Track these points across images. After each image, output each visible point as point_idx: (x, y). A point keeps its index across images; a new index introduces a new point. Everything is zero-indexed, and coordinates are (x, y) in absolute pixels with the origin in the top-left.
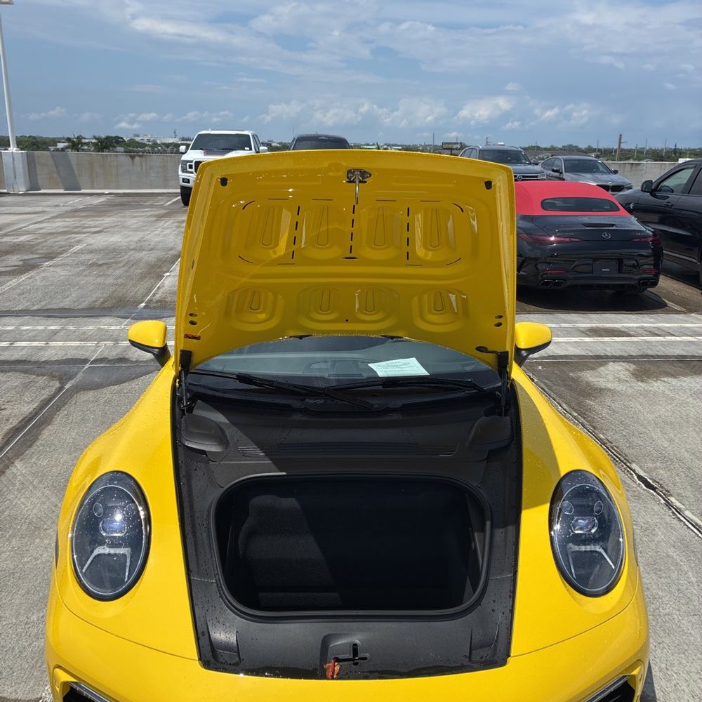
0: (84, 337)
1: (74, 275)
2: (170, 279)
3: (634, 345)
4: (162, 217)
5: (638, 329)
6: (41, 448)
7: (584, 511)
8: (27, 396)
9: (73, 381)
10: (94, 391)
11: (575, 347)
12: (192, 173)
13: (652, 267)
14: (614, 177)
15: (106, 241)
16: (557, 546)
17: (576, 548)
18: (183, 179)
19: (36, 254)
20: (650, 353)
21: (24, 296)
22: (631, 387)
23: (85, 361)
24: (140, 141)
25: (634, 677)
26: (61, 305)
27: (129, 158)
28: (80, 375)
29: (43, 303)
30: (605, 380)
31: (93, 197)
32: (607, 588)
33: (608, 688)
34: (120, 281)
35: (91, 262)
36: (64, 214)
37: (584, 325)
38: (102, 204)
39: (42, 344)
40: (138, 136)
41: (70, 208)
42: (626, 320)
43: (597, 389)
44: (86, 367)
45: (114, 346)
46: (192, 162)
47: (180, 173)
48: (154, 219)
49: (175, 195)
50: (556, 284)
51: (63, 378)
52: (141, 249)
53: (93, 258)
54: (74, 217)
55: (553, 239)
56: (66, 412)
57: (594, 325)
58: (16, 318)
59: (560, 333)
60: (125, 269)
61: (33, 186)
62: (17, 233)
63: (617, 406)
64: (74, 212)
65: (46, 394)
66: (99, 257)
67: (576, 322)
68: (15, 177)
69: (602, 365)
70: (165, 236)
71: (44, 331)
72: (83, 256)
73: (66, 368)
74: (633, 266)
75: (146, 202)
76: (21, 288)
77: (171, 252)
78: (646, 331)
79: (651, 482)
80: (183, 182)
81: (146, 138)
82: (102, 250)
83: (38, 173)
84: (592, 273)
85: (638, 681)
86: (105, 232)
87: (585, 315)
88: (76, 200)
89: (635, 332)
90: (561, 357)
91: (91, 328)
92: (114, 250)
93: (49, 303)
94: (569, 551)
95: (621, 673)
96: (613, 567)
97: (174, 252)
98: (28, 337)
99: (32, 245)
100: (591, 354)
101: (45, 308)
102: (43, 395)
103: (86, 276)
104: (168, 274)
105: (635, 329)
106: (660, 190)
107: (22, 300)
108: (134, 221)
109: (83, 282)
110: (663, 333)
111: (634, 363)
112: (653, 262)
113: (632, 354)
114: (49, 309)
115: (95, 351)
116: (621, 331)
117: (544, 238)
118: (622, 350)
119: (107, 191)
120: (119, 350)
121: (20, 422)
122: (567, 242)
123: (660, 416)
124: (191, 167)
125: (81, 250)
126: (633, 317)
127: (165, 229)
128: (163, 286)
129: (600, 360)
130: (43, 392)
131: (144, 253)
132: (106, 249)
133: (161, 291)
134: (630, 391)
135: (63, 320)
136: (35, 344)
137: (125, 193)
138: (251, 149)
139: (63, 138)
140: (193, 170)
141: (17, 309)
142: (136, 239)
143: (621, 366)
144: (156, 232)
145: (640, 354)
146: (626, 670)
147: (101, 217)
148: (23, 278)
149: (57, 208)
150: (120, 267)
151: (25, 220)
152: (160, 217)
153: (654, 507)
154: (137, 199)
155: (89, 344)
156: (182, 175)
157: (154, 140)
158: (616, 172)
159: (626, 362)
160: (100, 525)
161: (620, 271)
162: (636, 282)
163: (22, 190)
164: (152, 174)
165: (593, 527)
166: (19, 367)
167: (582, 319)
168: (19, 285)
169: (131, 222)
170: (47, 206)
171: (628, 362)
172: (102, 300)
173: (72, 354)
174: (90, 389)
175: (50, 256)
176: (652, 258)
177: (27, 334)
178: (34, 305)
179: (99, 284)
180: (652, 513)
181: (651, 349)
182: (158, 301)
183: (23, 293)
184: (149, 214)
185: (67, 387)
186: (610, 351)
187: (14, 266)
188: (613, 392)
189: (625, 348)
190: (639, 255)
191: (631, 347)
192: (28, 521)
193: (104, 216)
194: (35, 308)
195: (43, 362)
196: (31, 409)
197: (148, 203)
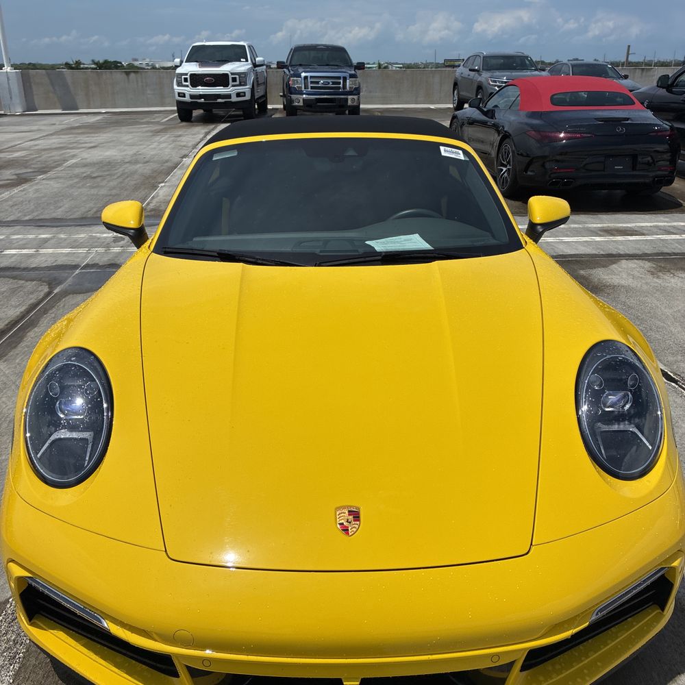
0: (75, 245)
1: (67, 187)
2: (165, 189)
3: (648, 244)
4: (158, 132)
5: (652, 228)
6: (26, 349)
7: (616, 384)
8: (14, 301)
9: (62, 286)
10: (83, 295)
11: (584, 246)
12: (187, 86)
13: (668, 163)
14: (624, 82)
15: (101, 155)
16: (585, 424)
17: (605, 428)
18: (179, 93)
19: (31, 168)
20: (666, 250)
21: (16, 207)
22: (647, 283)
23: (76, 267)
24: (139, 66)
25: (674, 569)
26: (54, 215)
27: (124, 75)
28: (70, 281)
29: (35, 214)
30: (618, 277)
31: (90, 116)
32: (645, 469)
33: (644, 581)
34: (114, 192)
35: (85, 175)
36: (60, 131)
37: (595, 225)
38: (98, 122)
39: (32, 251)
40: (136, 60)
41: (66, 126)
42: (639, 220)
43: (610, 286)
44: (77, 273)
45: (106, 252)
46: (187, 74)
47: (175, 87)
48: (151, 134)
49: (172, 112)
50: (565, 184)
51: (52, 283)
52: (136, 162)
53: (88, 171)
54: (71, 134)
55: (562, 135)
56: (53, 315)
57: (605, 225)
58: (7, 228)
59: (568, 233)
60: (119, 180)
61: (30, 107)
62: (12, 149)
63: (632, 302)
64: (71, 130)
65: (33, 299)
66: (94, 169)
67: (585, 223)
68: (11, 98)
69: (614, 263)
70: (161, 149)
71: (34, 239)
72: (77, 169)
73: (56, 273)
74: (648, 164)
75: (142, 119)
76: (14, 200)
77: (166, 164)
78: (660, 229)
79: (672, 375)
80: (179, 96)
81: (144, 63)
82: (97, 163)
83: (35, 93)
84: (604, 171)
85: (677, 574)
86: (102, 147)
87: (595, 216)
88: (72, 119)
89: (650, 230)
90: (571, 256)
91: (82, 236)
92: (109, 163)
93: (42, 214)
94: (598, 431)
95: (659, 565)
96: (650, 448)
97: (169, 164)
98: (19, 245)
99: (26, 160)
100: (602, 253)
101: (37, 218)
102: (31, 299)
103: (79, 188)
104: (163, 184)
105: (649, 228)
106: (677, 85)
107: (14, 211)
108: (130, 136)
109: (77, 193)
110: (678, 231)
111: (649, 260)
112: (669, 158)
113: (646, 252)
114: (41, 219)
115: (86, 257)
116: (634, 231)
117: (553, 134)
118: (636, 248)
119: (103, 111)
120: (110, 256)
121: (7, 325)
122: (578, 138)
123: (679, 311)
124: (186, 80)
125: (76, 163)
126: (647, 217)
127: (160, 143)
128: (158, 196)
129: (612, 258)
130: (31, 296)
131: (138, 166)
132: (101, 162)
133: (156, 200)
134: (645, 287)
135: (55, 229)
136: (25, 251)
137: (121, 112)
138: (247, 61)
139: (62, 65)
140: (188, 83)
141: (8, 219)
142: (131, 153)
143: (635, 263)
144: (152, 146)
145: (655, 252)
146: (666, 561)
147: (97, 133)
148: (16, 190)
149: (54, 126)
150: (114, 179)
151: (19, 138)
152: (156, 133)
153: (676, 400)
154: (134, 116)
155: (80, 251)
156: (177, 89)
157: (152, 65)
158: (626, 77)
159: (640, 259)
160: (57, 405)
161: (634, 169)
162: (651, 179)
163: (19, 111)
164: (149, 92)
165: (627, 402)
166: (7, 273)
167: (592, 220)
168: (12, 197)
169: (127, 137)
170: (44, 125)
171: (643, 260)
172: (95, 210)
173: (61, 261)
174: (80, 293)
175: (43, 171)
176: (669, 154)
177: (18, 242)
178: (25, 216)
179: (93, 195)
180: (675, 405)
181: (667, 247)
182: (151, 210)
183: (16, 205)
184: (144, 130)
185: (55, 292)
186: (622, 250)
187: (8, 180)
188: (628, 289)
189: (638, 246)
190: (655, 151)
191: (646, 245)
192: (8, 419)
193: (100, 132)
194: (27, 218)
195: (33, 268)
196: (18, 313)
197: (144, 120)
